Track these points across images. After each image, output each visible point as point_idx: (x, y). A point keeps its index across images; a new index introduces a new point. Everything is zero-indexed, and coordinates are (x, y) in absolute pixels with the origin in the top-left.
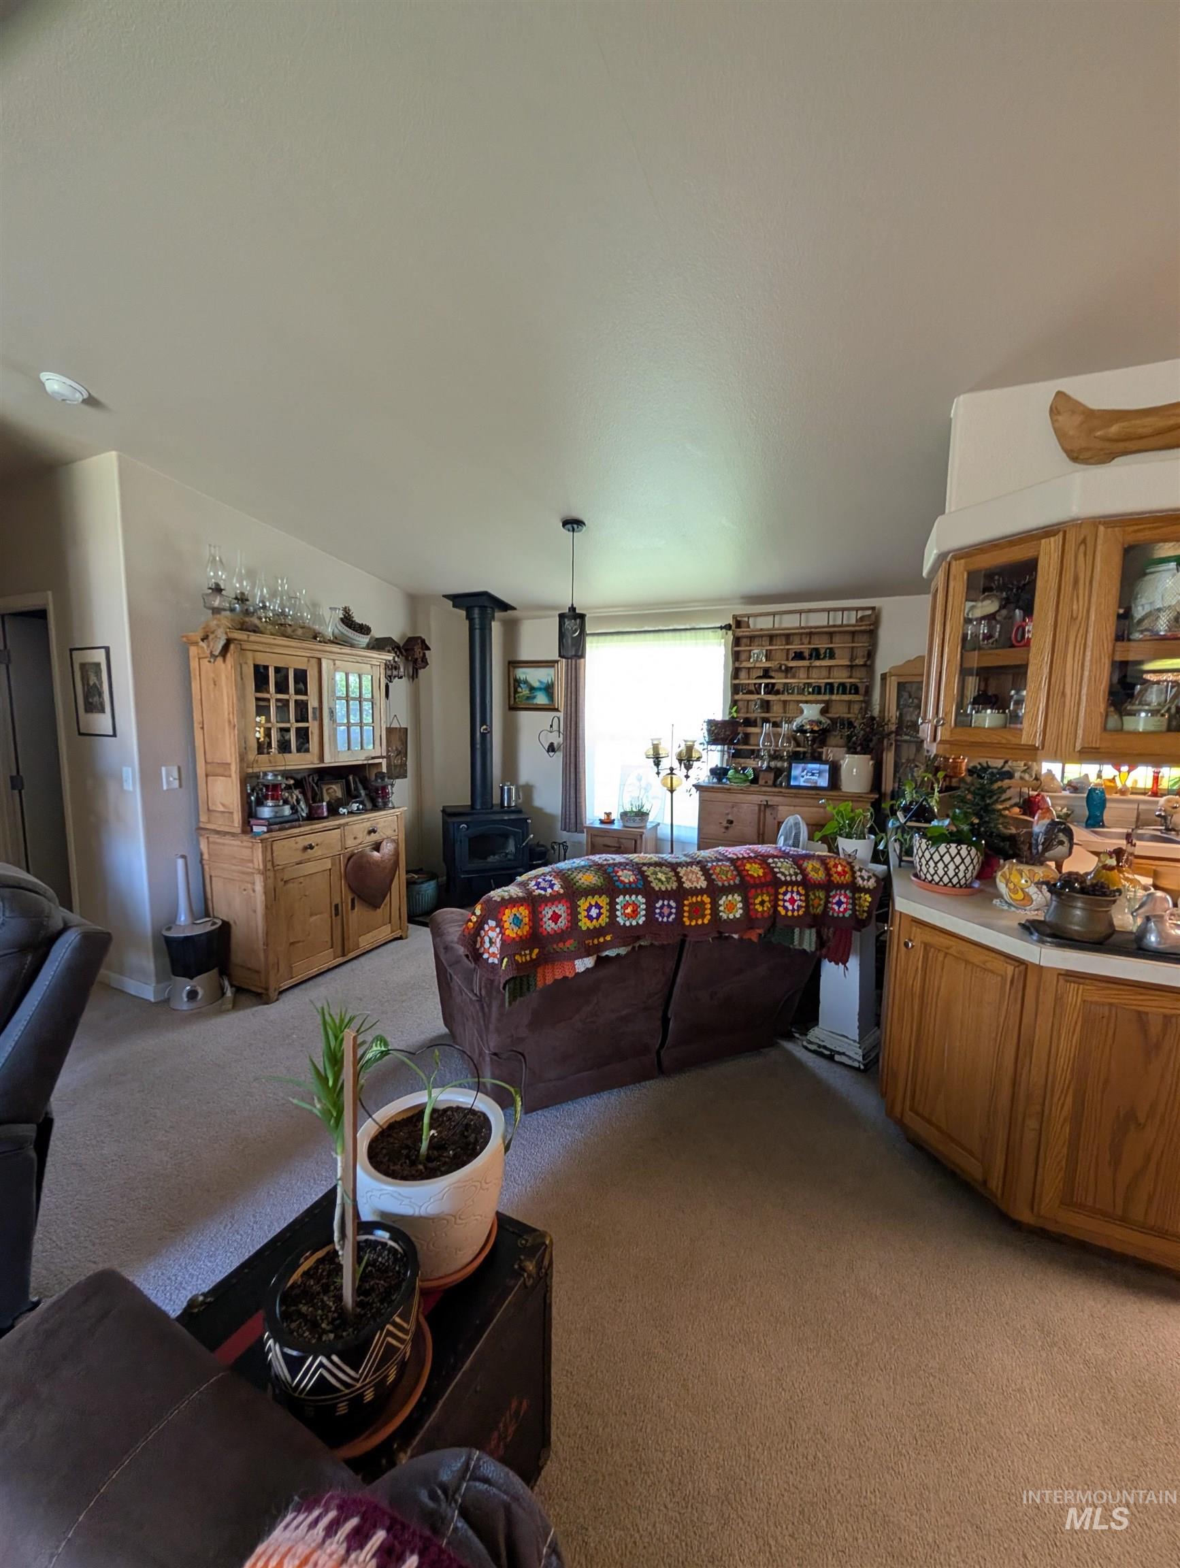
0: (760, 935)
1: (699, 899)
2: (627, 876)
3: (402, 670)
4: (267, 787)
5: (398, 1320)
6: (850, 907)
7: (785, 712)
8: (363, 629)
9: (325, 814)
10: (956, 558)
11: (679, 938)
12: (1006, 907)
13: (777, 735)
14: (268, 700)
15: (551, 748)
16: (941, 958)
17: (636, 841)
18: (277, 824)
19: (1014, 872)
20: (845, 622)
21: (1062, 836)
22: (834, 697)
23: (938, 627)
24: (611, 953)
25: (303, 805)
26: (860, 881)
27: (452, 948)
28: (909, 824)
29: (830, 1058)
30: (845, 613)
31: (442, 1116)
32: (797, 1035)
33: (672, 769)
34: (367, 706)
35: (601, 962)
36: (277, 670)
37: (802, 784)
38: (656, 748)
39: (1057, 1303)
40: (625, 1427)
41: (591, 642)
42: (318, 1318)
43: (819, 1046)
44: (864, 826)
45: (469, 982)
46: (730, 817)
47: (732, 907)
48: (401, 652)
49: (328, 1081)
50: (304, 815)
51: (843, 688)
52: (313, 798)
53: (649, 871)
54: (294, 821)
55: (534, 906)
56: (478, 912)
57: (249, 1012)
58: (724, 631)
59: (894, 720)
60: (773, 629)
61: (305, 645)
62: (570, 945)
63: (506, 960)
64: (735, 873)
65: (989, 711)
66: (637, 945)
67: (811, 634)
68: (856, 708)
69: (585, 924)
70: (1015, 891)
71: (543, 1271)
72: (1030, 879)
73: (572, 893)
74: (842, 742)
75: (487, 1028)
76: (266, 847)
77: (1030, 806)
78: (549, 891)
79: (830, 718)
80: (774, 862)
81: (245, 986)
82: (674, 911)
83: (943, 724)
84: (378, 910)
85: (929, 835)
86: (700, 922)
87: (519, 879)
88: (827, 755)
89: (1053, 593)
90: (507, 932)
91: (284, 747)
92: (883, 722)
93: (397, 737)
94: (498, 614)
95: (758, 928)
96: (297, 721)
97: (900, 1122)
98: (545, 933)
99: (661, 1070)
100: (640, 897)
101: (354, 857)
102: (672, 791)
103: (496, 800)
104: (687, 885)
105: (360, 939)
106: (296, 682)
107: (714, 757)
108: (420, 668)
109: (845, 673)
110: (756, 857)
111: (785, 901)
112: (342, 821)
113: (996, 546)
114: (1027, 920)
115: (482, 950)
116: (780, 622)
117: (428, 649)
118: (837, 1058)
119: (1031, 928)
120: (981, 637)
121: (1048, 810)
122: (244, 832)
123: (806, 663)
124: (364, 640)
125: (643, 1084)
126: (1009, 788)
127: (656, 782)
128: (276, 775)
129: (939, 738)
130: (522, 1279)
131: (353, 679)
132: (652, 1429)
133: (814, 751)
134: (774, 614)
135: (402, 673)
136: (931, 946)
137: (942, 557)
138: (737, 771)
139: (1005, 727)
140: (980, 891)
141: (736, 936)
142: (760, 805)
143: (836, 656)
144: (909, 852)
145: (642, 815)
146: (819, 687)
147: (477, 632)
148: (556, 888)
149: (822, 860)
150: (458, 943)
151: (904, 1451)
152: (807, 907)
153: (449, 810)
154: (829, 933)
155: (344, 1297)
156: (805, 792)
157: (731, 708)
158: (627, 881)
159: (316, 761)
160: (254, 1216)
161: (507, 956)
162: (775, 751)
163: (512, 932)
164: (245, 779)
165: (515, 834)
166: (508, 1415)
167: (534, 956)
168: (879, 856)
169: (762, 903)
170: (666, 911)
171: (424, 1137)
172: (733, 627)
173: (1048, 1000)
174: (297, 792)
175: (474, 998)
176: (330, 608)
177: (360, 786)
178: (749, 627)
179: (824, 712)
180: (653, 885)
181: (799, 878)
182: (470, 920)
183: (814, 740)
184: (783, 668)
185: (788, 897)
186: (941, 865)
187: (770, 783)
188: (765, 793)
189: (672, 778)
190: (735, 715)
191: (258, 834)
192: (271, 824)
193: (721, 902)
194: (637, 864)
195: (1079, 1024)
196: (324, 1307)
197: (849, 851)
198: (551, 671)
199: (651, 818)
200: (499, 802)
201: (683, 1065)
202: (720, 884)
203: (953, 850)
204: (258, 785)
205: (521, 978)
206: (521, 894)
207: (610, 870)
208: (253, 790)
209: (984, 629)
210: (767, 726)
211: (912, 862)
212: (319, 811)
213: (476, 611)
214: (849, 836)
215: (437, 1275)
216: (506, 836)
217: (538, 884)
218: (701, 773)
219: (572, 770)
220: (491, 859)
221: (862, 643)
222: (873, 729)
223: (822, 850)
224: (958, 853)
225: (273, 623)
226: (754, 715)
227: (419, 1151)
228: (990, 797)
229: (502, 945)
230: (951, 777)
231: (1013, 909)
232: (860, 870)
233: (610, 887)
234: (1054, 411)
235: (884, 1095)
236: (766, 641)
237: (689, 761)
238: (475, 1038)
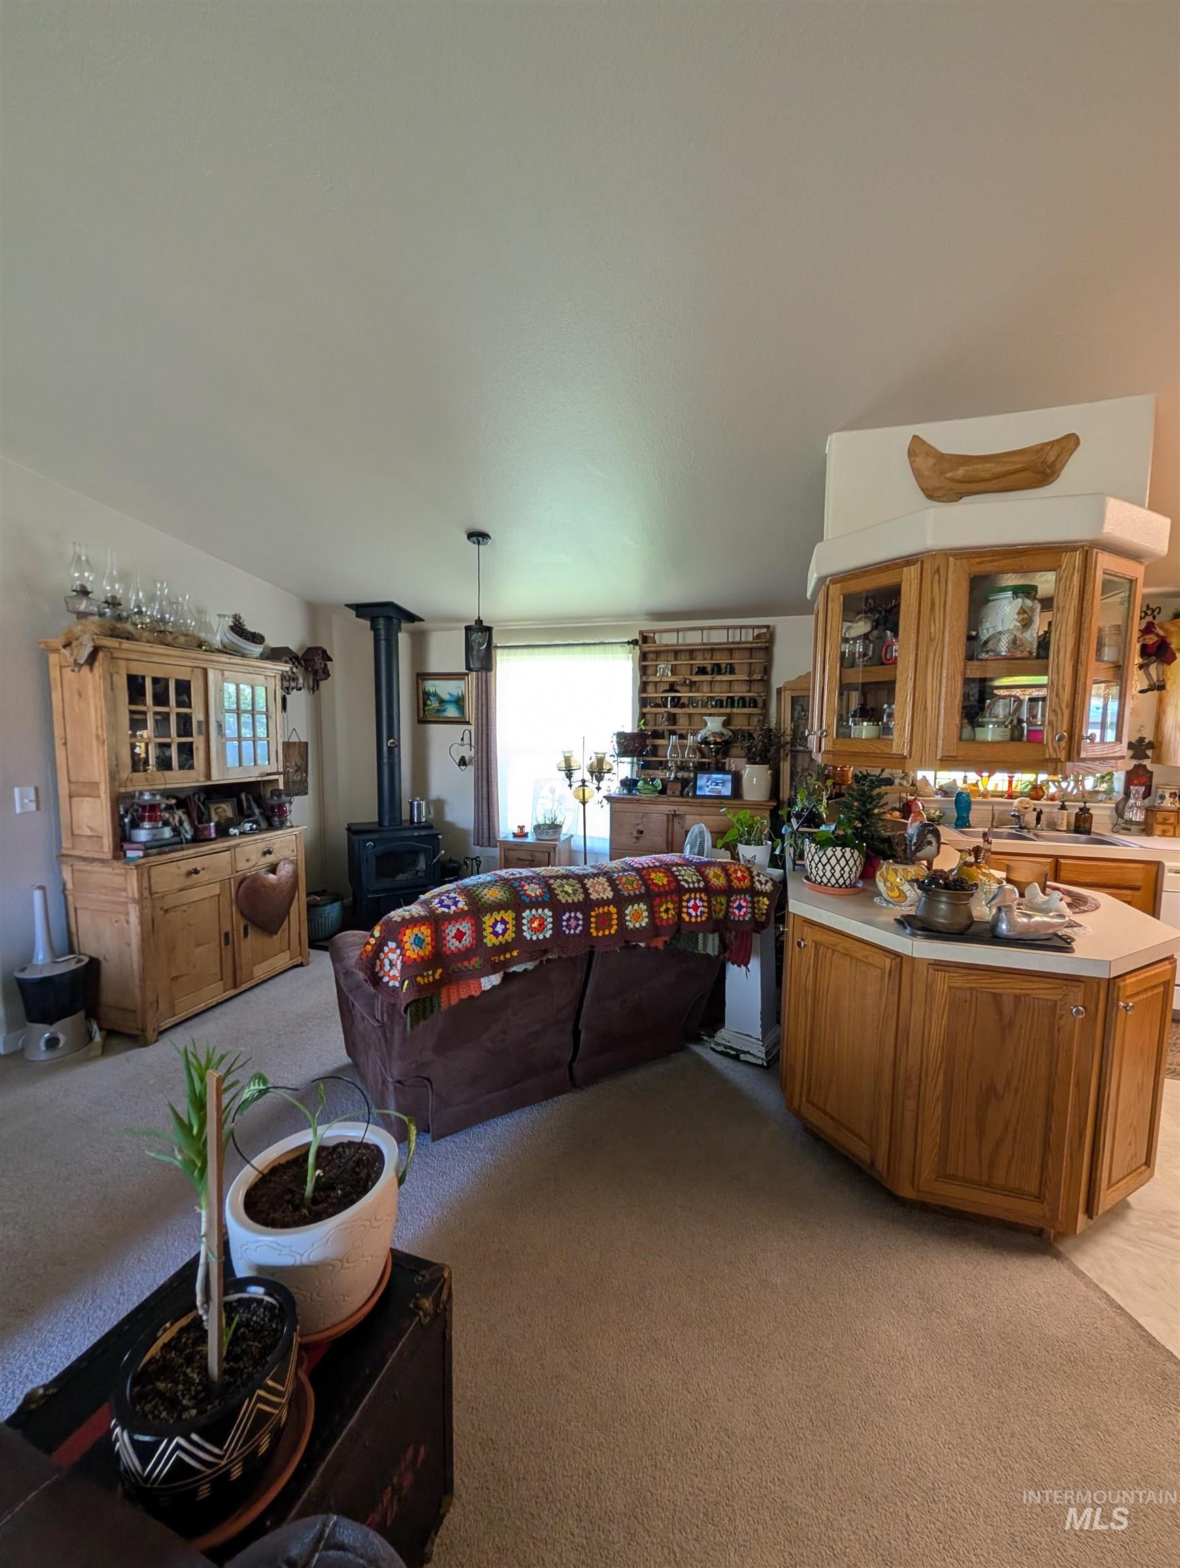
0: (666, 942)
1: (606, 909)
2: (533, 890)
3: (301, 681)
4: (144, 807)
5: (270, 1383)
6: (750, 910)
7: (690, 725)
8: (256, 638)
9: (213, 835)
10: (833, 582)
11: (587, 950)
12: (885, 905)
13: (683, 747)
14: (144, 713)
15: (463, 762)
16: (829, 955)
17: (549, 854)
18: (156, 847)
19: (891, 871)
20: (743, 639)
21: (930, 837)
22: (735, 710)
23: (820, 647)
24: (518, 968)
25: (187, 826)
26: (758, 885)
27: (352, 972)
28: (801, 829)
29: (736, 1058)
30: (743, 630)
31: (327, 1154)
32: (705, 1038)
33: (583, 781)
34: (261, 719)
35: (507, 978)
36: (156, 681)
37: (707, 793)
38: (567, 760)
39: (935, 1271)
40: (532, 1457)
41: (502, 655)
42: (179, 1394)
43: (726, 1047)
44: (761, 833)
45: (370, 1007)
46: (640, 828)
47: (637, 916)
48: (300, 663)
49: (192, 1129)
50: (189, 837)
51: (743, 702)
52: (199, 819)
53: (555, 884)
54: (177, 843)
55: (437, 924)
56: (377, 933)
57: (122, 1057)
58: (631, 646)
59: (789, 732)
60: (678, 645)
61: (188, 654)
62: (476, 962)
63: (406, 982)
64: (640, 882)
65: (865, 724)
66: (545, 959)
67: (712, 650)
68: (755, 720)
69: (490, 940)
70: (892, 889)
71: (441, 1306)
72: (904, 878)
73: (477, 909)
74: (742, 753)
75: (389, 1055)
76: (142, 874)
77: (907, 809)
78: (453, 908)
79: (731, 731)
80: (678, 870)
81: (117, 1028)
82: (581, 922)
83: (826, 736)
84: (275, 936)
85: (818, 839)
86: (607, 932)
87: (422, 897)
88: (730, 765)
89: (914, 616)
90: (408, 954)
91: (164, 764)
92: (779, 733)
93: (295, 752)
94: (404, 625)
95: (665, 935)
96: (179, 736)
97: (797, 1114)
98: (448, 953)
99: (573, 1083)
100: (546, 911)
101: (248, 881)
102: (584, 803)
103: (405, 816)
104: (594, 896)
105: (255, 969)
106: (178, 693)
107: (624, 769)
108: (322, 680)
109: (745, 688)
110: (660, 866)
111: (688, 907)
112: (233, 843)
113: (866, 572)
114: (902, 916)
115: (381, 974)
116: (684, 639)
117: (330, 660)
118: (742, 1057)
119: (907, 923)
120: (857, 655)
121: (919, 813)
122: (116, 857)
123: (708, 678)
124: (257, 649)
125: (555, 1099)
126: (886, 794)
127: (569, 793)
128: (154, 795)
129: (823, 749)
130: (417, 1319)
131: (246, 690)
132: (559, 1454)
133: (717, 762)
134: (678, 631)
135: (300, 685)
136: (822, 944)
137: (821, 580)
138: (646, 782)
139: (879, 738)
140: (864, 890)
141: (642, 945)
142: (668, 815)
143: (736, 671)
144: (801, 857)
145: (555, 827)
146: (721, 701)
147: (383, 643)
148: (460, 905)
149: (723, 867)
150: (355, 967)
151: (801, 1435)
152: (709, 913)
153: (353, 828)
154: (730, 936)
155: (210, 1365)
156: (711, 801)
157: (639, 721)
158: (533, 895)
159: (202, 779)
160: (121, 1287)
161: (408, 978)
162: (682, 762)
163: (413, 952)
164: (118, 800)
165: (425, 851)
166: (403, 1465)
167: (437, 977)
168: (776, 861)
169: (667, 911)
170: (573, 923)
171: (308, 1179)
172: (640, 642)
173: (920, 988)
174: (179, 813)
175: (376, 1024)
176: (219, 615)
177: (254, 805)
178: (655, 642)
179: (726, 724)
180: (560, 897)
181: (702, 885)
182: (368, 943)
183: (717, 752)
184: (688, 682)
185: (691, 903)
186: (828, 867)
187: (678, 793)
188: (673, 803)
189: (584, 791)
190: (643, 728)
191: (133, 859)
192: (147, 848)
193: (627, 912)
194: (544, 877)
195: (947, 1007)
196: (188, 1381)
197: (749, 857)
198: (461, 684)
199: (564, 830)
200: (408, 818)
201: (593, 1078)
202: (626, 893)
203: (839, 853)
204: (132, 806)
205: (424, 1000)
206: (423, 913)
207: (516, 884)
208: (126, 812)
209: (859, 648)
210: (674, 738)
211: (804, 865)
212: (206, 833)
213: (381, 622)
214: (748, 843)
215: (321, 1327)
216: (416, 853)
217: (441, 902)
218: (612, 785)
219: (485, 783)
220: (401, 877)
221: (758, 659)
222: (770, 740)
223: (724, 857)
224: (843, 856)
225: (152, 630)
226: (662, 728)
227: (303, 1195)
228: (871, 803)
229: (403, 967)
230: (840, 785)
231: (891, 906)
232: (758, 875)
233: (517, 902)
234: (911, 453)
235: (784, 1089)
236: (671, 656)
237: (600, 773)
238: (378, 1067)
